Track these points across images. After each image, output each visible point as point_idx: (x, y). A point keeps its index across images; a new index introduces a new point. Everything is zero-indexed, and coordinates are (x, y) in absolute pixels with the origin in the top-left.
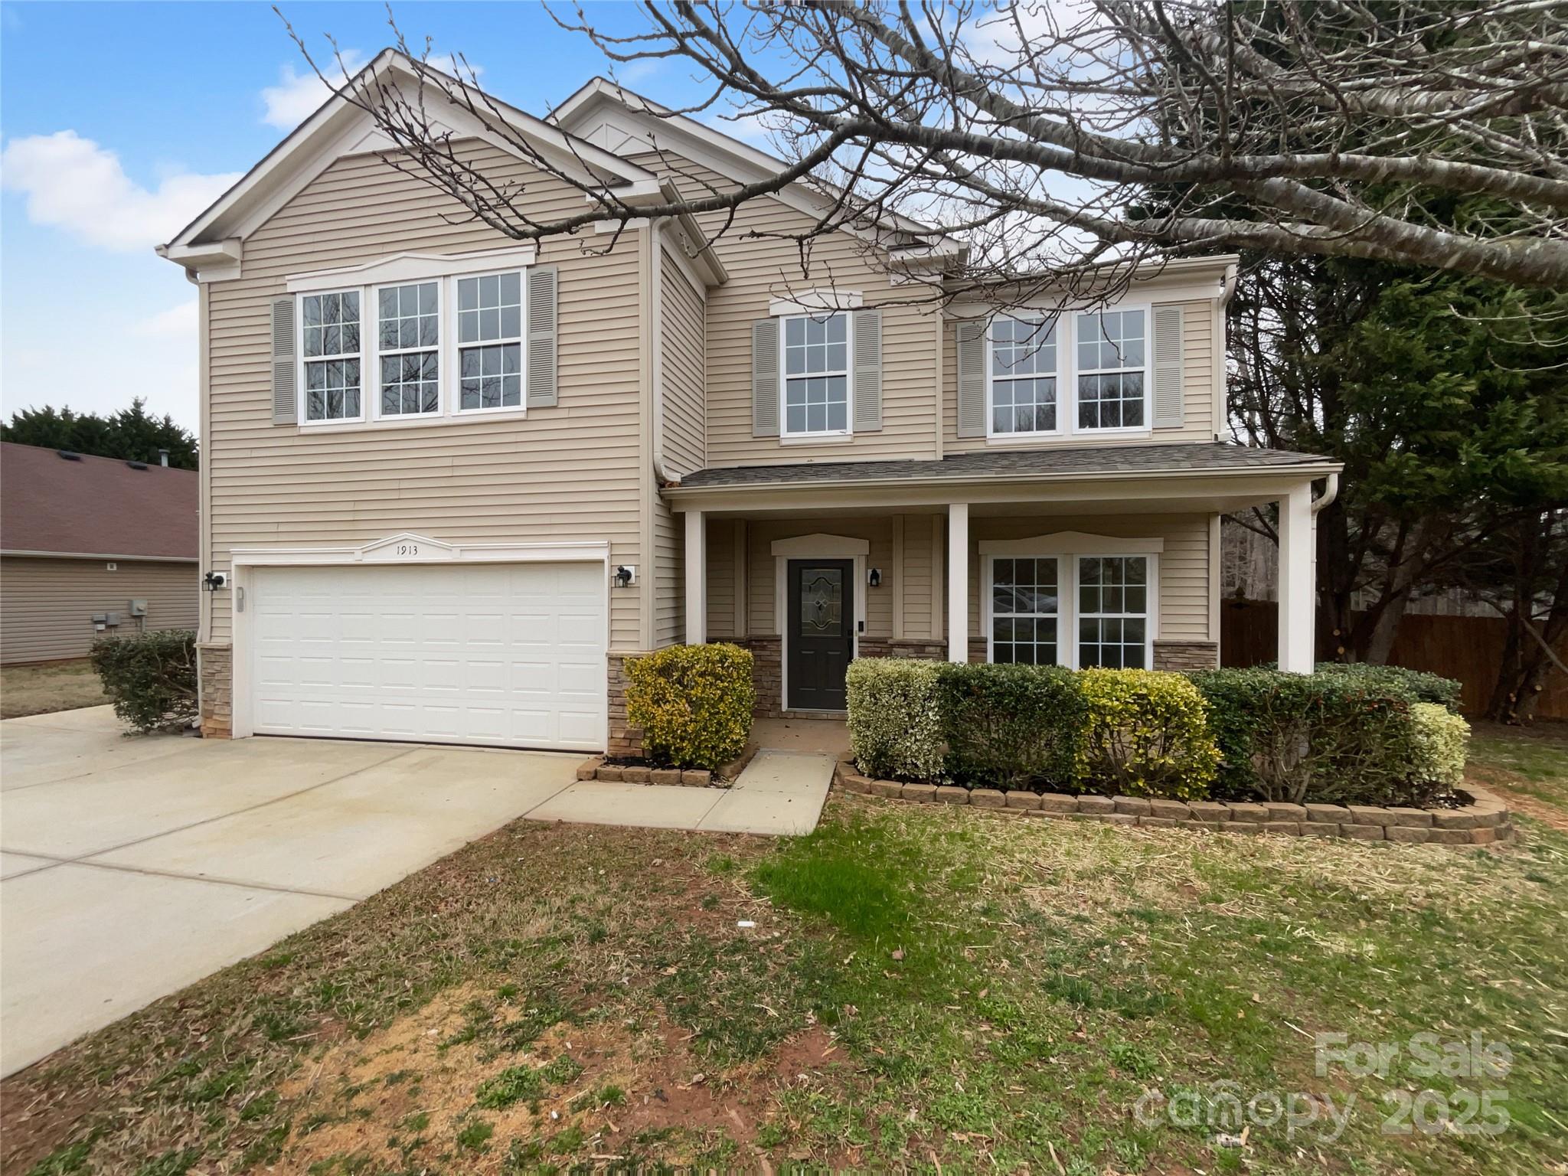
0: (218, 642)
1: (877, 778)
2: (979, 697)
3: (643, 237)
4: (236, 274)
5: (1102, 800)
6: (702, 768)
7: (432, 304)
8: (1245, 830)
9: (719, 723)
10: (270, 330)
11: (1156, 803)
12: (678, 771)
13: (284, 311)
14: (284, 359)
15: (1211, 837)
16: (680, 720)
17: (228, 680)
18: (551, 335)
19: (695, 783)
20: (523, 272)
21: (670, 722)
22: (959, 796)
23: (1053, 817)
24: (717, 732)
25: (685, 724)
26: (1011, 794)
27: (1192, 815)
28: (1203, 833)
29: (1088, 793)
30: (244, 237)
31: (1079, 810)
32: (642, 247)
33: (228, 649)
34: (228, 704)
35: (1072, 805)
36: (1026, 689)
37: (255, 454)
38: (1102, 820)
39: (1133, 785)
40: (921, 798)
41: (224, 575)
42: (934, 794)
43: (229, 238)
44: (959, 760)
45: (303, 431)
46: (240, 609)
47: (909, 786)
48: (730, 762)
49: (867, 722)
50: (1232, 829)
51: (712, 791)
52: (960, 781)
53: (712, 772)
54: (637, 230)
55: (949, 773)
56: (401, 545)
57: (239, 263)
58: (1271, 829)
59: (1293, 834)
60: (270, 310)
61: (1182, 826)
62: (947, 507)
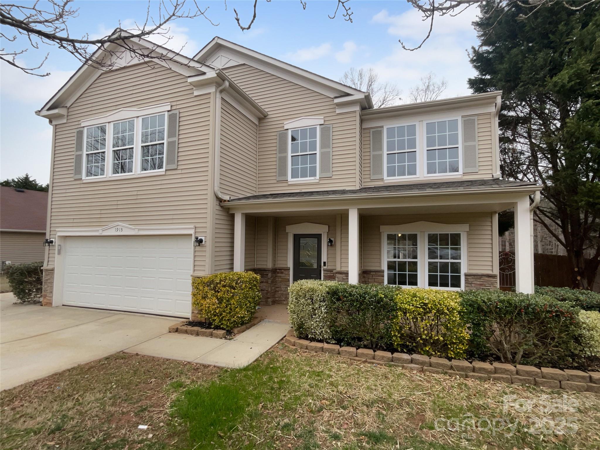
0: (50, 267)
1: (300, 338)
2: (344, 301)
3: (212, 96)
4: (65, 121)
5: (406, 356)
6: (223, 329)
7: (132, 129)
8: (480, 378)
9: (231, 309)
10: (75, 142)
11: (434, 360)
12: (212, 330)
13: (80, 134)
14: (79, 153)
15: (460, 380)
16: (213, 307)
17: (52, 283)
18: (176, 139)
19: (217, 337)
20: (166, 113)
21: (209, 307)
22: (334, 350)
23: (378, 364)
24: (230, 313)
25: (215, 309)
26: (360, 351)
27: (451, 368)
28: (456, 378)
29: (402, 352)
30: (68, 105)
31: (392, 361)
32: (212, 100)
33: (53, 270)
34: (52, 292)
35: (389, 358)
36: (365, 299)
37: (68, 191)
38: (403, 367)
39: (424, 349)
40: (316, 350)
41: (53, 240)
42: (322, 348)
43: (63, 107)
44: (337, 331)
45: (84, 182)
46: (59, 253)
47: (314, 344)
48: (238, 327)
49: (294, 311)
50: (473, 377)
51: (223, 340)
52: (339, 342)
53: (228, 331)
54: (210, 93)
55: (333, 338)
56: (116, 228)
57: (66, 117)
58: (495, 379)
59: (507, 382)
60: (75, 134)
61: (446, 373)
62: (347, 210)
